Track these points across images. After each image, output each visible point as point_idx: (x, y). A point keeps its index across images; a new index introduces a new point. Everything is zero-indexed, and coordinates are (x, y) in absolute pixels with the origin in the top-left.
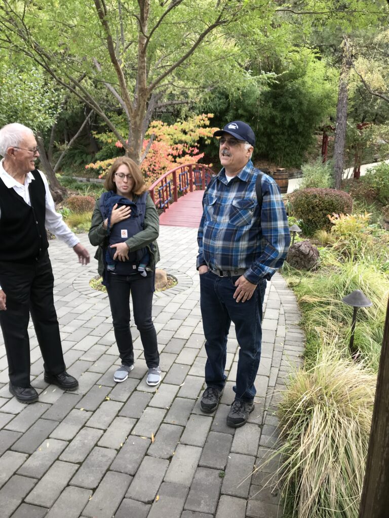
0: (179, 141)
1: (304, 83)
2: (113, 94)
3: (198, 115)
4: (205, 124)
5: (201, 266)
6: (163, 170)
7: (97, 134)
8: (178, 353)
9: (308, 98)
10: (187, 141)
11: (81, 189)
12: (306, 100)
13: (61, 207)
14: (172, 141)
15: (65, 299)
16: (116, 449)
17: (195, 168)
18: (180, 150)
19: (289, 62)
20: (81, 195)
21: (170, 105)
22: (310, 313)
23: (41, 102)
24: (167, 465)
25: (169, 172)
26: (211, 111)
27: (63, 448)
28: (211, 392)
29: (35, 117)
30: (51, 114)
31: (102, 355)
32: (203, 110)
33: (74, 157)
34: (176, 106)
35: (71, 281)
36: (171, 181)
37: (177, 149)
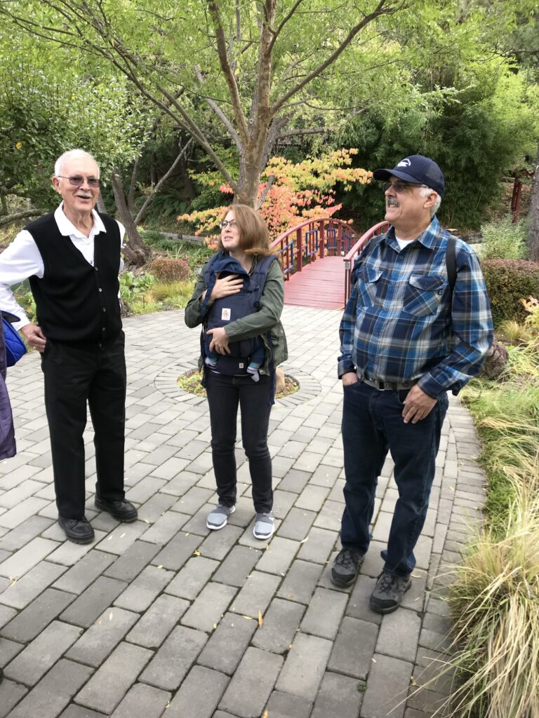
0: (307, 186)
1: (491, 105)
2: (219, 118)
3: (336, 151)
4: (344, 163)
5: (346, 373)
6: (283, 227)
7: (194, 173)
8: (299, 492)
9: (495, 129)
10: (319, 186)
11: (171, 249)
12: (493, 131)
13: (142, 273)
14: (298, 185)
15: (143, 402)
16: (207, 632)
17: (327, 225)
18: (308, 198)
19: (471, 76)
20: (170, 258)
21: (297, 135)
22: (495, 445)
23: (122, 126)
24: (280, 664)
25: (291, 229)
26: (354, 144)
27: (132, 623)
28: (348, 557)
29: (112, 147)
30: (134, 143)
31: (191, 487)
32: (342, 144)
33: (162, 204)
34: (305, 137)
35: (152, 377)
36: (294, 241)
37: (304, 197)
